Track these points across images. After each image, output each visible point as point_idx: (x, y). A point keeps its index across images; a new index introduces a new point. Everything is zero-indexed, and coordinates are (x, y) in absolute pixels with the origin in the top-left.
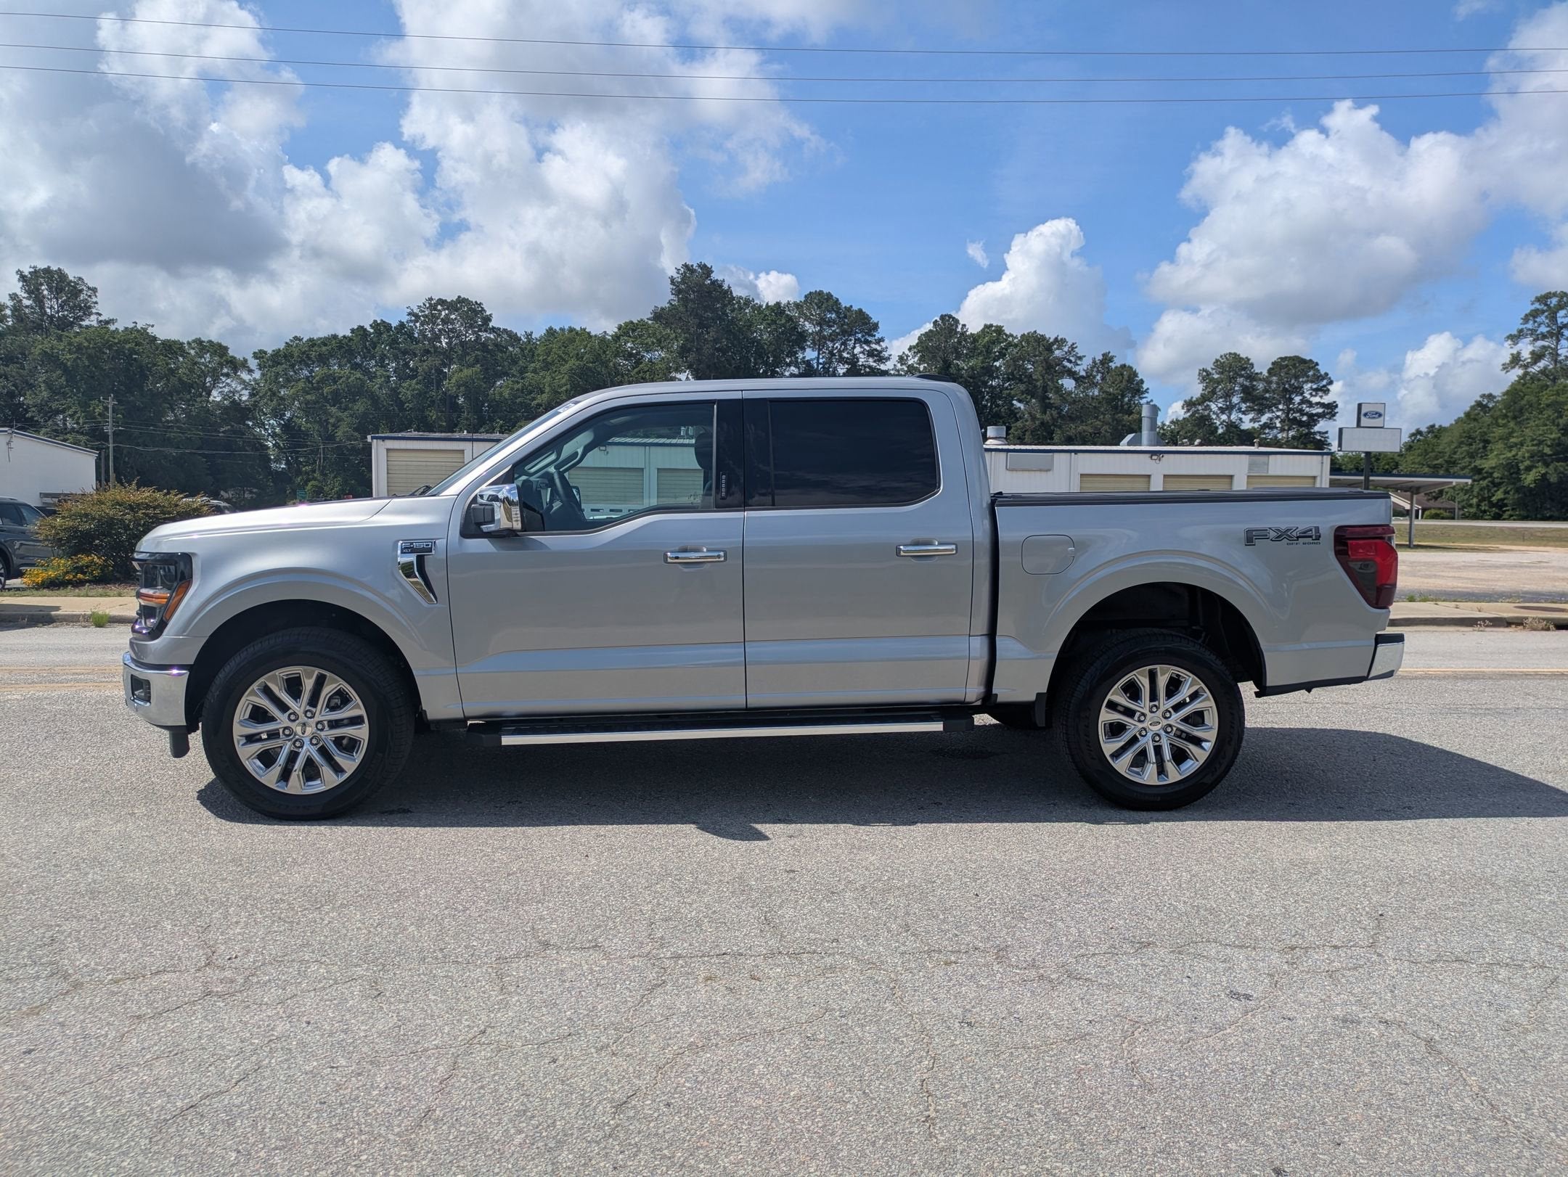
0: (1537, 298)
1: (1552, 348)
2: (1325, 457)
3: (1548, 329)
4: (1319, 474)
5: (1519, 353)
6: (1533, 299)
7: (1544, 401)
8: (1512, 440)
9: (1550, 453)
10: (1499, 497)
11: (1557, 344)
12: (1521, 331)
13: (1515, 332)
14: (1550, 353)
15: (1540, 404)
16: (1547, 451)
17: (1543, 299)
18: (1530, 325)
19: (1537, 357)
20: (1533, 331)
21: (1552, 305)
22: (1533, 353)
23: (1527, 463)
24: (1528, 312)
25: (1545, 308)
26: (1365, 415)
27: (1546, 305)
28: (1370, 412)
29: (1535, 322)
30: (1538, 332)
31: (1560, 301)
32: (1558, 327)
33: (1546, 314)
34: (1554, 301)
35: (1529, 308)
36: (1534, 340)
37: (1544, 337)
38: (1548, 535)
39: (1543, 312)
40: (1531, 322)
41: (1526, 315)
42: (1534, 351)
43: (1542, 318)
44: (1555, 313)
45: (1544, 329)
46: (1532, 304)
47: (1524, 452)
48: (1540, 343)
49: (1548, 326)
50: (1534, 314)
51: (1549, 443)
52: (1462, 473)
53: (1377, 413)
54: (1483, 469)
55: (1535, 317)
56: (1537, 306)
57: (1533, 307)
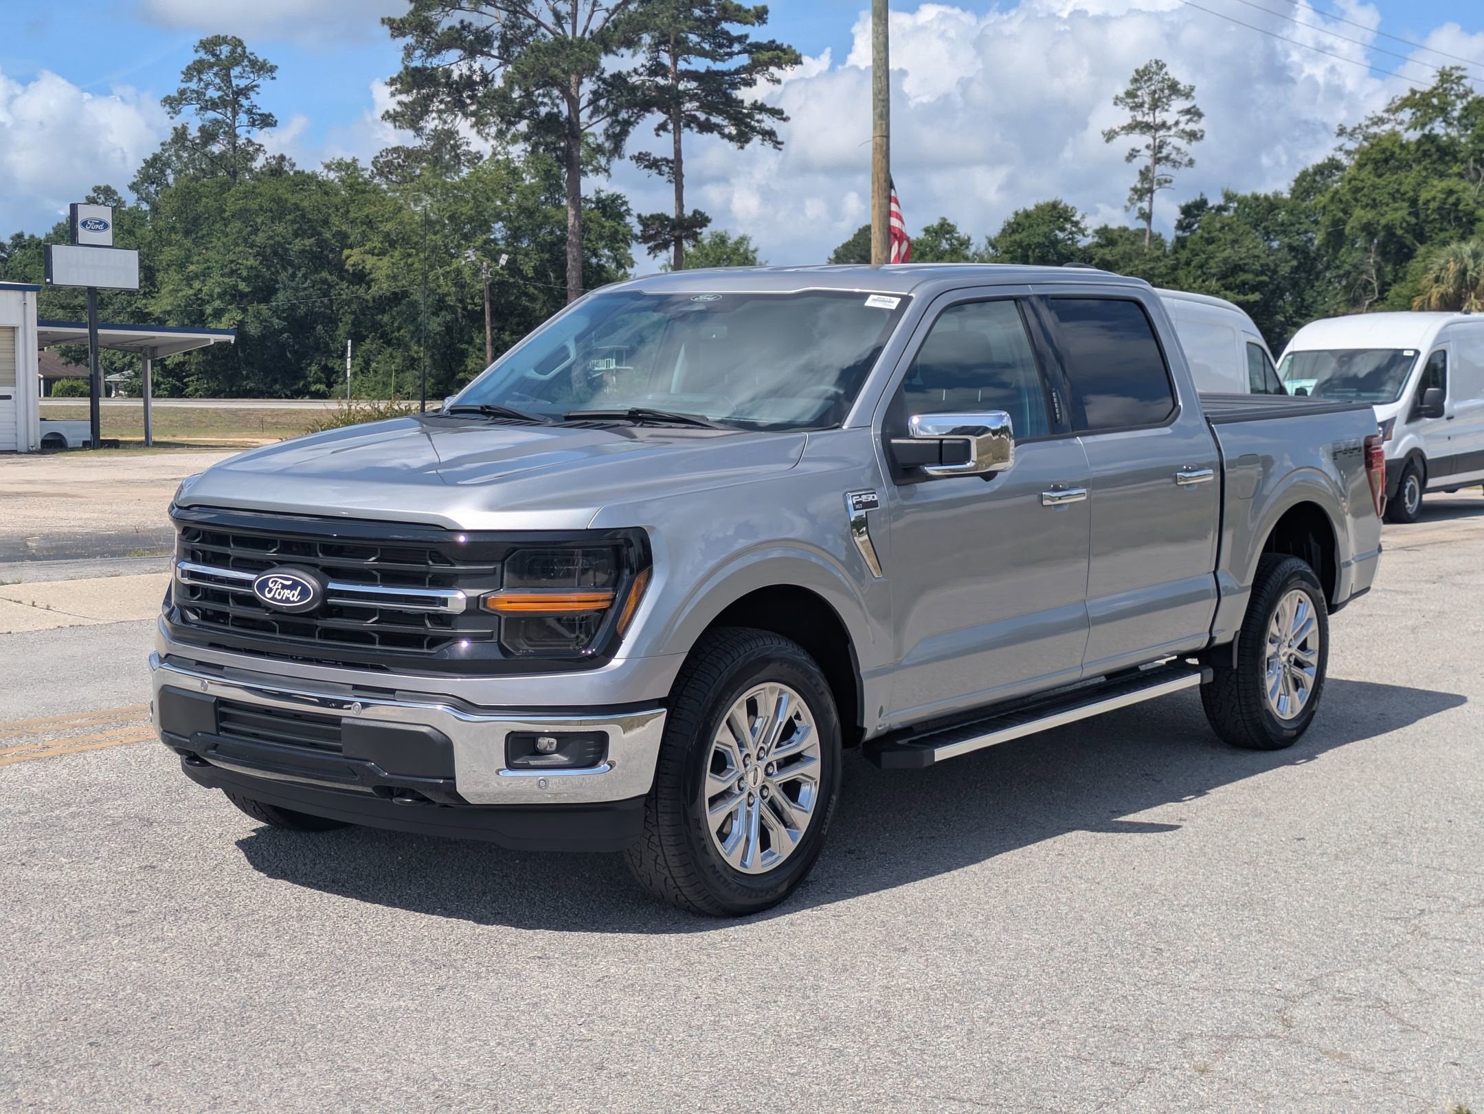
0: (201, 42)
1: (227, 124)
2: (28, 293)
3: (220, 93)
4: (22, 324)
5: (184, 128)
6: (197, 44)
7: (231, 207)
8: (192, 268)
9: (247, 290)
10: (177, 360)
11: (234, 117)
12: (182, 92)
13: (175, 94)
14: (225, 133)
15: (225, 211)
16: (242, 286)
17: (210, 45)
18: (193, 85)
19: (208, 135)
20: (199, 94)
21: (223, 57)
22: (202, 129)
23: (217, 303)
24: (190, 63)
25: (212, 60)
26: (84, 224)
27: (214, 55)
28: (91, 220)
29: (200, 80)
30: (207, 97)
31: (233, 52)
32: (234, 93)
33: (215, 69)
34: (225, 51)
35: (192, 57)
36: (201, 109)
37: (214, 105)
38: (282, 420)
39: (211, 66)
40: (195, 80)
41: (189, 68)
42: (203, 126)
43: (208, 76)
44: (228, 69)
45: (212, 93)
46: (196, 51)
47: (213, 285)
48: (211, 115)
49: (220, 89)
50: (197, 69)
51: (245, 274)
52: (117, 320)
53: (100, 223)
54: (149, 314)
55: (200, 72)
56: (202, 54)
57: (197, 57)
